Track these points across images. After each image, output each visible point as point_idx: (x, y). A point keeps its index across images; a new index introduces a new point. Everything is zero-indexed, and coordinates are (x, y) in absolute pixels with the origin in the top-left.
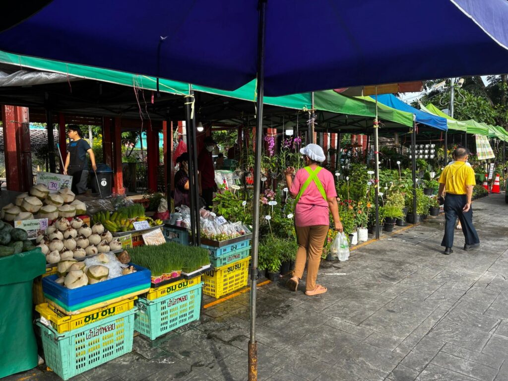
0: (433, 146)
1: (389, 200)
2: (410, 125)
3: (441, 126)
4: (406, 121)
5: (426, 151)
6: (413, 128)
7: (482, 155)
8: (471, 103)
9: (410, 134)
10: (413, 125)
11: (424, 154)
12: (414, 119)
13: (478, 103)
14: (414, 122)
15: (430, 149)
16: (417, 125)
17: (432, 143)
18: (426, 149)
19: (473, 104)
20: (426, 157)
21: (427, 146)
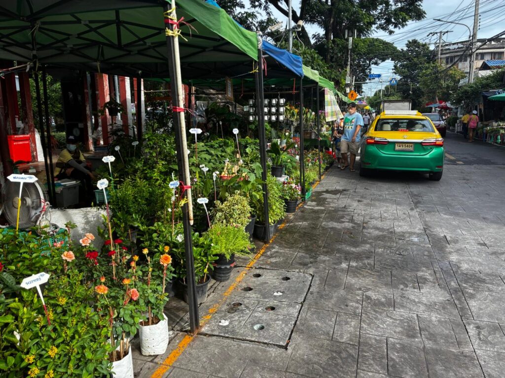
0: (282, 101)
1: (221, 210)
2: (254, 55)
3: (297, 69)
4: (246, 45)
5: (274, 110)
6: (259, 64)
7: (332, 116)
8: (305, 56)
9: (253, 75)
10: (259, 57)
11: (270, 113)
12: (260, 46)
13: (312, 57)
14: (259, 50)
15: (278, 105)
16: (265, 58)
17: (281, 98)
18: (273, 106)
19: (308, 58)
20: (274, 118)
21: (274, 101)
